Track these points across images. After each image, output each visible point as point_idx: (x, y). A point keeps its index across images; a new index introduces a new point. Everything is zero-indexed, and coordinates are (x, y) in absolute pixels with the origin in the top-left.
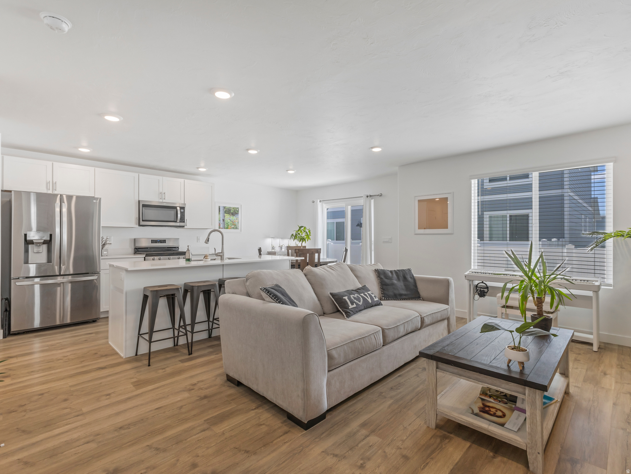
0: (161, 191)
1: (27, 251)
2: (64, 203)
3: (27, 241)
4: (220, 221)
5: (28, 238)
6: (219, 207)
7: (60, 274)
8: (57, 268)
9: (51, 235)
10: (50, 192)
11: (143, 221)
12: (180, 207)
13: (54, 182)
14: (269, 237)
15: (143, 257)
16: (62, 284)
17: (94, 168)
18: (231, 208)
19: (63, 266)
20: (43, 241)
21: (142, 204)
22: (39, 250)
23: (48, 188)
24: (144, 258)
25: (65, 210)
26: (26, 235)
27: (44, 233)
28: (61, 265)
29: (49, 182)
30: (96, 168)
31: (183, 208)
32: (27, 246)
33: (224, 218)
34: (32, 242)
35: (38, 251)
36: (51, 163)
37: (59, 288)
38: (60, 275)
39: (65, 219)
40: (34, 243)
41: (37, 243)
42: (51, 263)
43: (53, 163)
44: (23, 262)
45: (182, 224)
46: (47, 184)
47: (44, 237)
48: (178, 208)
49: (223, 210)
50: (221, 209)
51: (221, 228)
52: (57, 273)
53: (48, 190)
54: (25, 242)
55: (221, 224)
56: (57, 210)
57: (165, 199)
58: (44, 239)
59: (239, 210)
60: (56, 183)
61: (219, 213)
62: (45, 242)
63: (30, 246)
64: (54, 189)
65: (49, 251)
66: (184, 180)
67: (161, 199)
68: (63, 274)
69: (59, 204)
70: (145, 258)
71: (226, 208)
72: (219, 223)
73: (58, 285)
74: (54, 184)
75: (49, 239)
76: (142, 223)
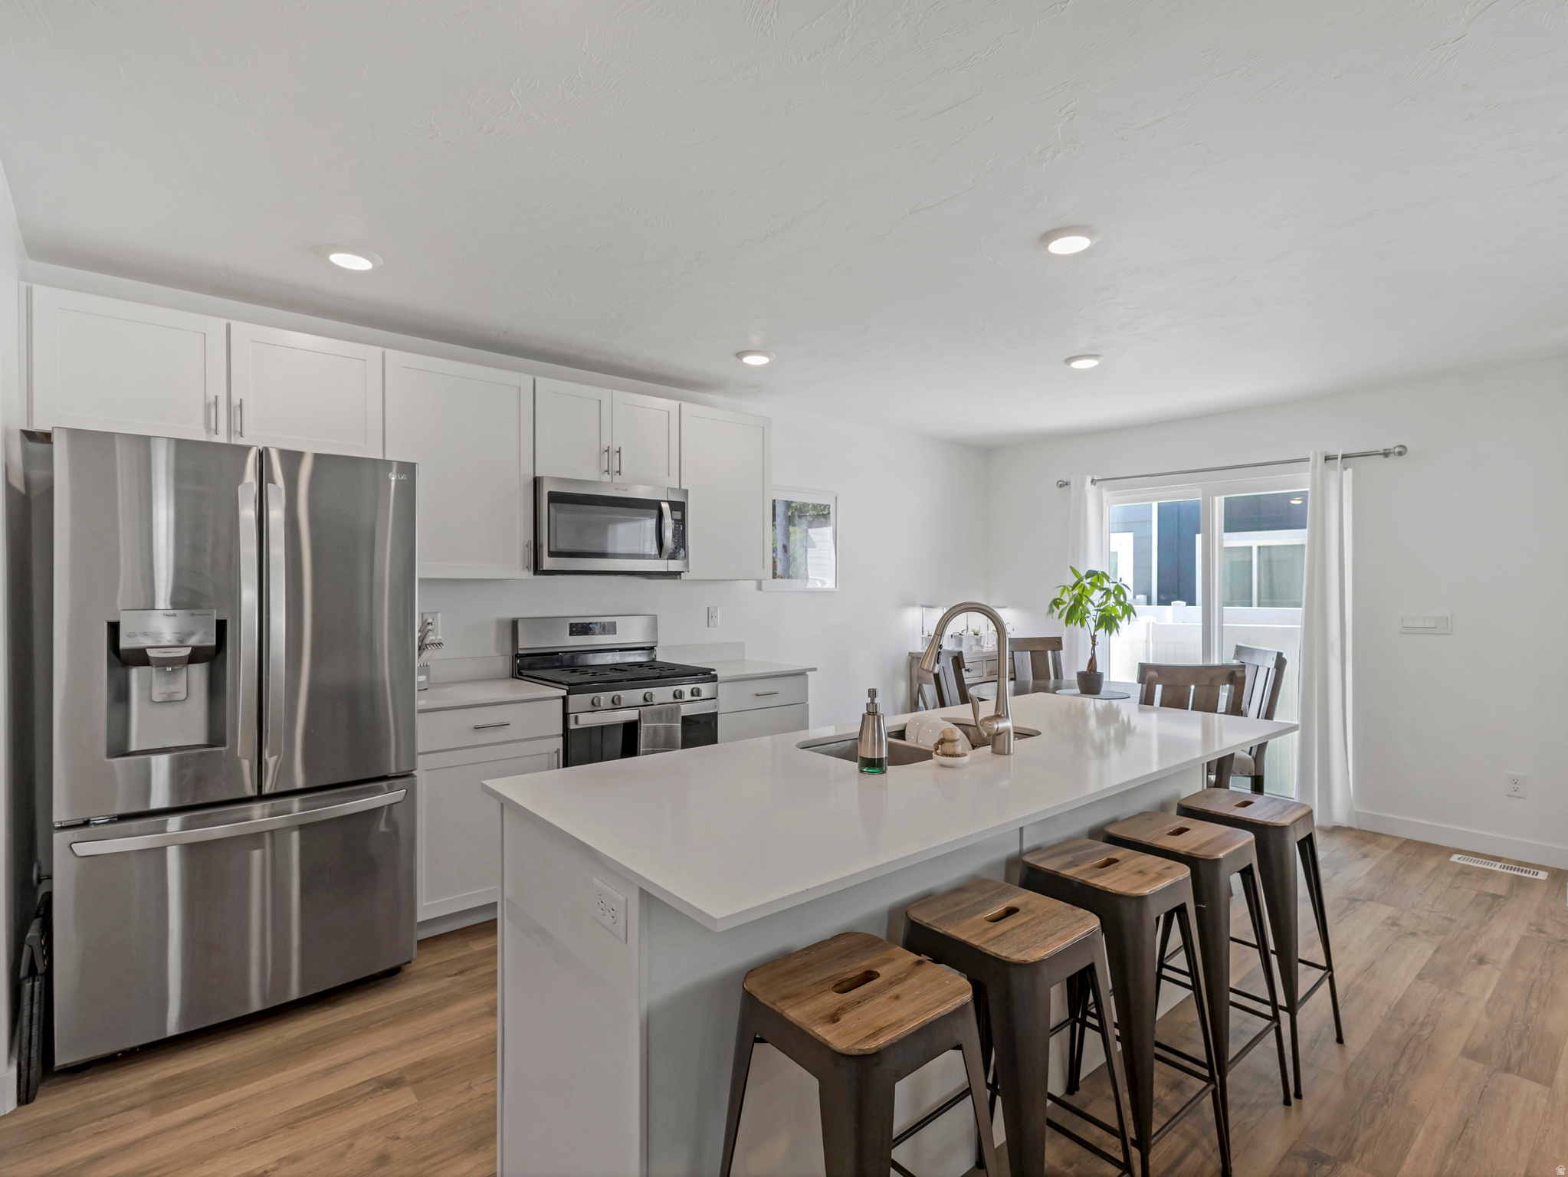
0: (606, 443)
1: (120, 695)
2: (273, 482)
3: (121, 652)
4: (774, 551)
5: (125, 643)
6: (774, 501)
7: (260, 787)
8: (247, 766)
9: (221, 626)
10: (221, 438)
11: (551, 554)
12: (670, 502)
13: (236, 401)
14: (912, 604)
15: (558, 698)
16: (267, 838)
17: (380, 349)
18: (808, 505)
19: (270, 757)
20: (186, 652)
21: (549, 493)
22: (173, 688)
23: (213, 426)
24: (561, 701)
25: (276, 515)
26: (114, 628)
27: (192, 615)
28: (266, 754)
29: (216, 403)
30: (388, 351)
31: (679, 507)
32: (121, 671)
33: (789, 541)
34: (140, 658)
35: (171, 694)
36: (223, 322)
37: (256, 854)
38: (261, 797)
39: (277, 551)
40: (152, 661)
41: (163, 663)
42: (224, 744)
43: (228, 326)
44: (103, 750)
45: (674, 566)
46: (207, 407)
47: (191, 634)
48: (665, 506)
49: (786, 512)
50: (780, 509)
51: (779, 577)
52: (250, 791)
53: (213, 432)
54: (114, 657)
55: (778, 563)
56: (248, 513)
57: (619, 472)
58: (194, 641)
59: (829, 513)
60: (241, 406)
61: (773, 525)
62: (197, 656)
63: (135, 673)
64: (236, 431)
65: (216, 689)
66: (678, 403)
67: (607, 471)
68: (272, 791)
69: (255, 488)
70: (564, 698)
71: (793, 505)
72: (774, 558)
73: (256, 839)
74: (235, 410)
75: (212, 641)
76: (548, 563)
